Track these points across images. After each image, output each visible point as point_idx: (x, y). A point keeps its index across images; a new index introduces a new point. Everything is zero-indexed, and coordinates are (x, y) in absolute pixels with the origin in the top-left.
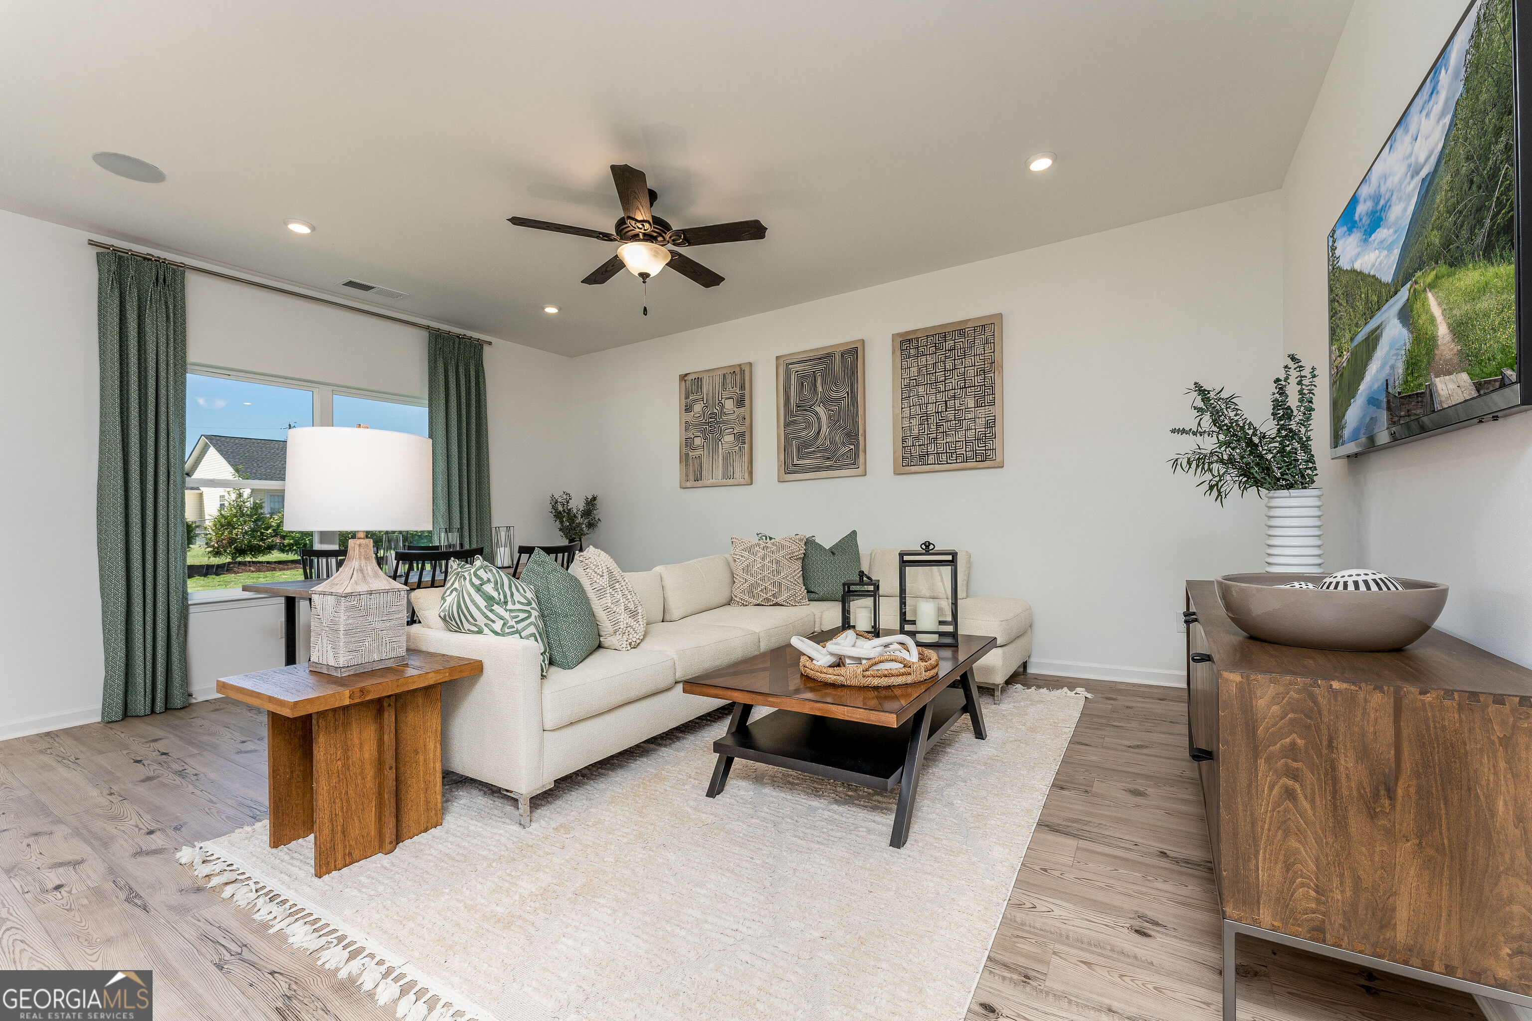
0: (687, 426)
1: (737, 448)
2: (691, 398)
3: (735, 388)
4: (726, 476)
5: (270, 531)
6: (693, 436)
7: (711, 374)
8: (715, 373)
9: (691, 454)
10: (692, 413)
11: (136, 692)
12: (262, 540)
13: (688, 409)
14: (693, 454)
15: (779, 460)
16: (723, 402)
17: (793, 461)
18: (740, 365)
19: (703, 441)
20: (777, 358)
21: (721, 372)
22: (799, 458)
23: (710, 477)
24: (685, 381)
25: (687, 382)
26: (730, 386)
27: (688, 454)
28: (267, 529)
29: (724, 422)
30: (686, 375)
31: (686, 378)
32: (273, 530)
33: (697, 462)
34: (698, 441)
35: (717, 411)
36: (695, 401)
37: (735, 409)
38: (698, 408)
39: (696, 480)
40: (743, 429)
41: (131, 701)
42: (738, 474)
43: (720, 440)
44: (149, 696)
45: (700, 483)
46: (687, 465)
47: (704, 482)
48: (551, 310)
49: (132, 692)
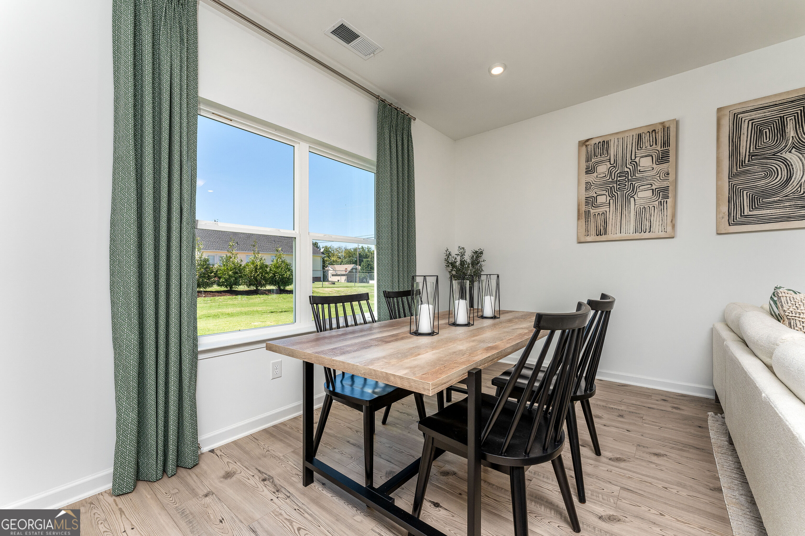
0: (588, 186)
1: (657, 203)
2: (593, 160)
3: (654, 146)
4: (639, 228)
5: (213, 274)
6: (595, 195)
7: (620, 136)
8: (627, 134)
9: (592, 211)
10: (595, 174)
11: (148, 455)
12: (209, 279)
13: (589, 171)
14: (595, 211)
15: (718, 211)
16: (637, 160)
17: (742, 211)
18: (662, 123)
19: (608, 198)
20: (719, 110)
21: (635, 133)
22: (752, 208)
23: (618, 231)
24: (587, 146)
25: (589, 147)
26: (647, 144)
27: (589, 212)
28: (211, 273)
29: (638, 179)
30: (588, 140)
31: (587, 143)
32: (214, 274)
33: (600, 220)
34: (601, 199)
35: (628, 170)
36: (598, 163)
37: (654, 166)
38: (603, 169)
39: (599, 234)
40: (665, 184)
41: (143, 464)
42: (656, 227)
43: (632, 197)
44: (161, 458)
45: (603, 238)
46: (587, 221)
47: (610, 236)
48: (497, 70)
49: (143, 453)
